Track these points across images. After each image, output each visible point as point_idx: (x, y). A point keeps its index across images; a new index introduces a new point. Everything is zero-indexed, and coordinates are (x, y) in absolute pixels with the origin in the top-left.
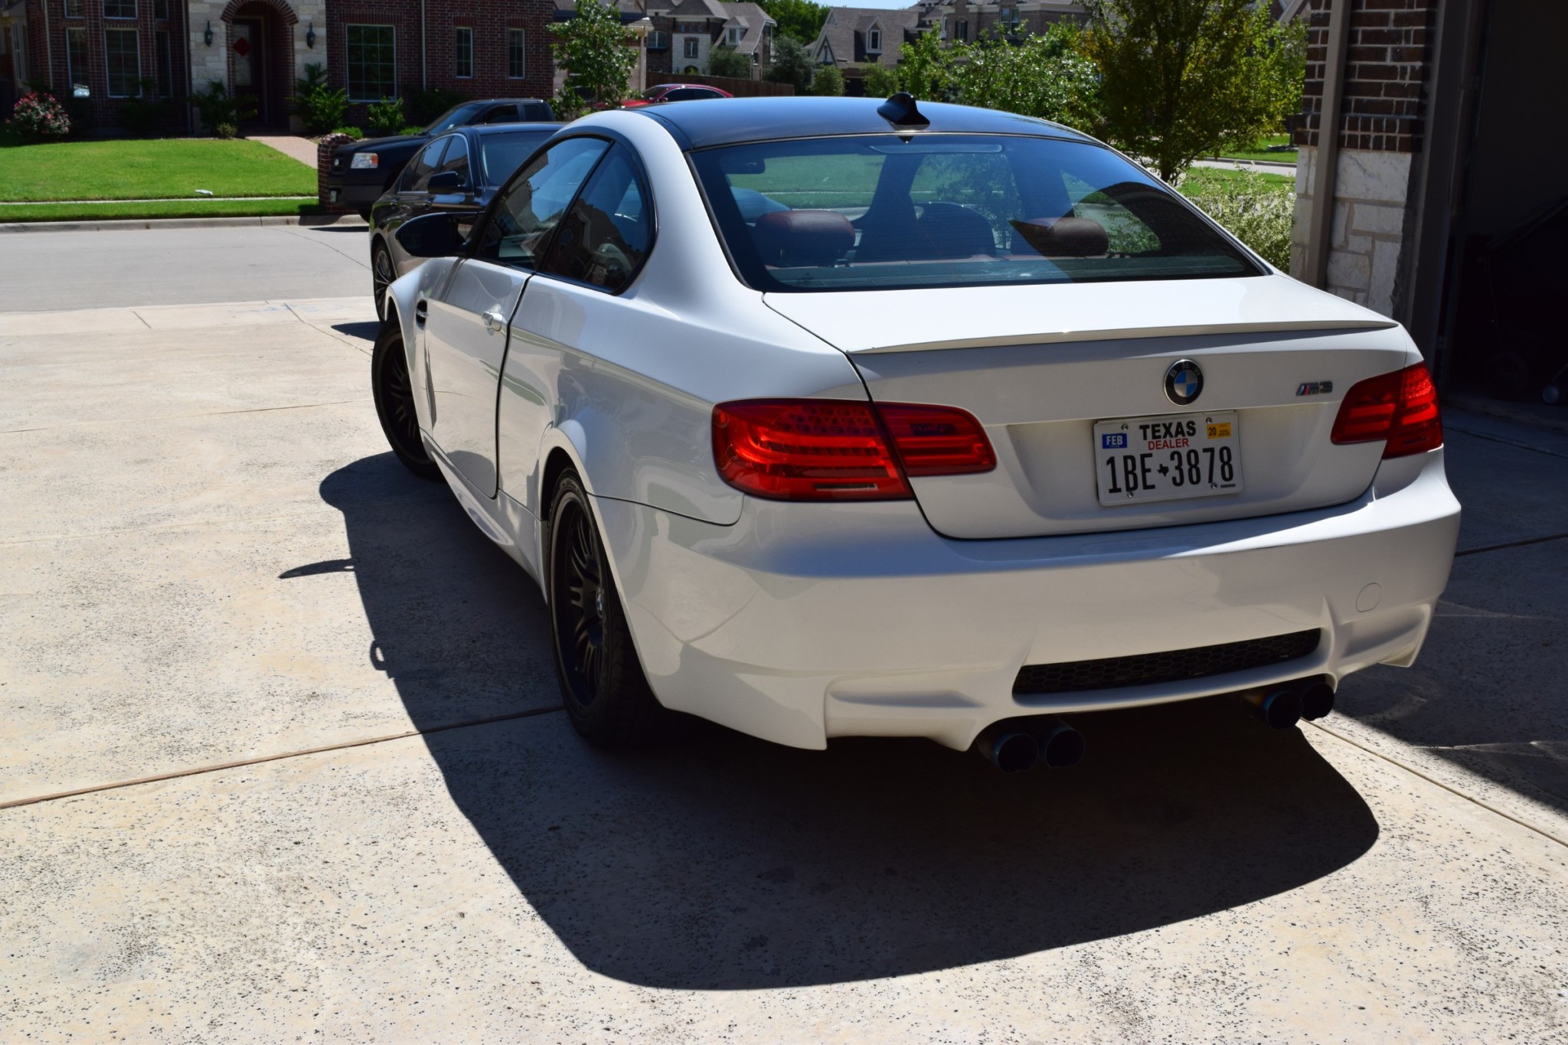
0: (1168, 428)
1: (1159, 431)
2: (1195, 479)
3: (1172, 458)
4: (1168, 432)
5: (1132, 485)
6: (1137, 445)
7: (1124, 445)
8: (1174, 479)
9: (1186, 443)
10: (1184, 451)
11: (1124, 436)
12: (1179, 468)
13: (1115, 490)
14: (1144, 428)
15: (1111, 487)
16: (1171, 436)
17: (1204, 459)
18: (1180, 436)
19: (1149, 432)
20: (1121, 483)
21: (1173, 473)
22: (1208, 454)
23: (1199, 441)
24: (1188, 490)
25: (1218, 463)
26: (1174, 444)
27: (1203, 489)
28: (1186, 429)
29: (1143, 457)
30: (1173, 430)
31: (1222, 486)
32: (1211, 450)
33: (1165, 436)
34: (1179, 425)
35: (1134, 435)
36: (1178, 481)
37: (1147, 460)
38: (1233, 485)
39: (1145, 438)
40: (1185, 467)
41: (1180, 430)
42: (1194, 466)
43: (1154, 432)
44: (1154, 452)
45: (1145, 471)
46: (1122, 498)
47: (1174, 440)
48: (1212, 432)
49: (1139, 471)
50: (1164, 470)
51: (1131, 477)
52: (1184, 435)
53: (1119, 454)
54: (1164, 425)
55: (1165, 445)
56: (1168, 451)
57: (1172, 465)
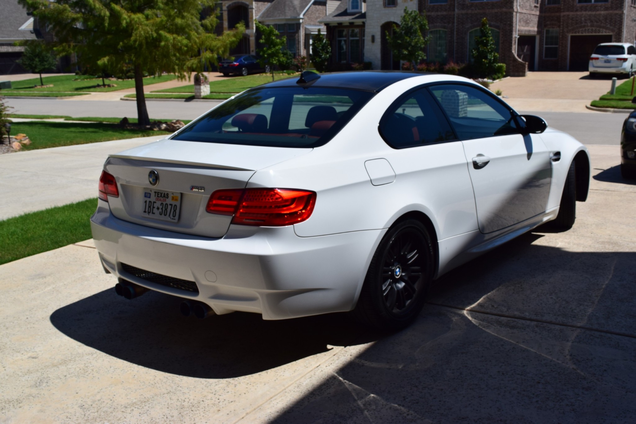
0: (161, 194)
1: (159, 195)
2: (165, 214)
3: (161, 205)
4: (161, 196)
5: (149, 211)
6: (153, 199)
7: (150, 197)
8: (160, 212)
9: (165, 200)
10: (164, 203)
11: (150, 194)
12: (162, 209)
13: (145, 212)
14: (155, 192)
15: (144, 210)
16: (162, 197)
17: (169, 207)
18: (164, 198)
19: (157, 194)
20: (147, 210)
21: (160, 210)
22: (170, 206)
23: (169, 201)
24: (163, 217)
25: (172, 210)
26: (162, 200)
27: (167, 218)
28: (166, 196)
29: (154, 202)
30: (163, 195)
31: (172, 219)
32: (171, 205)
33: (160, 197)
34: (164, 194)
35: (153, 194)
36: (161, 213)
37: (155, 204)
38: (175, 219)
39: (155, 196)
40: (164, 209)
41: (164, 196)
42: (166, 209)
43: (158, 194)
44: (157, 202)
45: (154, 207)
46: (146, 215)
47: (162, 199)
48: (173, 198)
49: (152, 207)
50: (158, 208)
51: (150, 208)
52: (165, 198)
53: (148, 200)
54: (161, 193)
55: (160, 200)
56: (160, 202)
57: (160, 207)
